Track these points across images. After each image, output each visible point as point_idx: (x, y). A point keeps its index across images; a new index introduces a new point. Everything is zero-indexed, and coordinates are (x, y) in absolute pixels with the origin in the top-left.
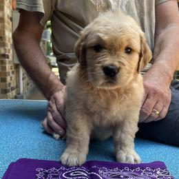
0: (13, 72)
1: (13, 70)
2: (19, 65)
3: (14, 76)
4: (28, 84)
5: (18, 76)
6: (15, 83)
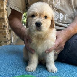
2: (11, 30)
3: (9, 35)
4: (15, 38)
5: (11, 35)
6: (10, 38)
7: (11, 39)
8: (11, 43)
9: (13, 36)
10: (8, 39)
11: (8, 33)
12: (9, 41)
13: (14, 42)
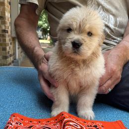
0: (11, 43)
1: (11, 41)
2: (15, 38)
3: (11, 46)
5: (14, 47)
6: (12, 51)
7: (14, 54)
8: (15, 59)
10: (10, 53)
11: (9, 42)
12: (11, 56)
13: (20, 59)
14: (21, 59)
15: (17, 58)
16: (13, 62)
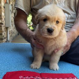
4: (11, 36)
5: (7, 33)
7: (7, 37)
8: (7, 40)
9: (9, 34)
11: (4, 30)
12: (5, 38)
14: (11, 40)
15: (9, 39)
16: (6, 42)
